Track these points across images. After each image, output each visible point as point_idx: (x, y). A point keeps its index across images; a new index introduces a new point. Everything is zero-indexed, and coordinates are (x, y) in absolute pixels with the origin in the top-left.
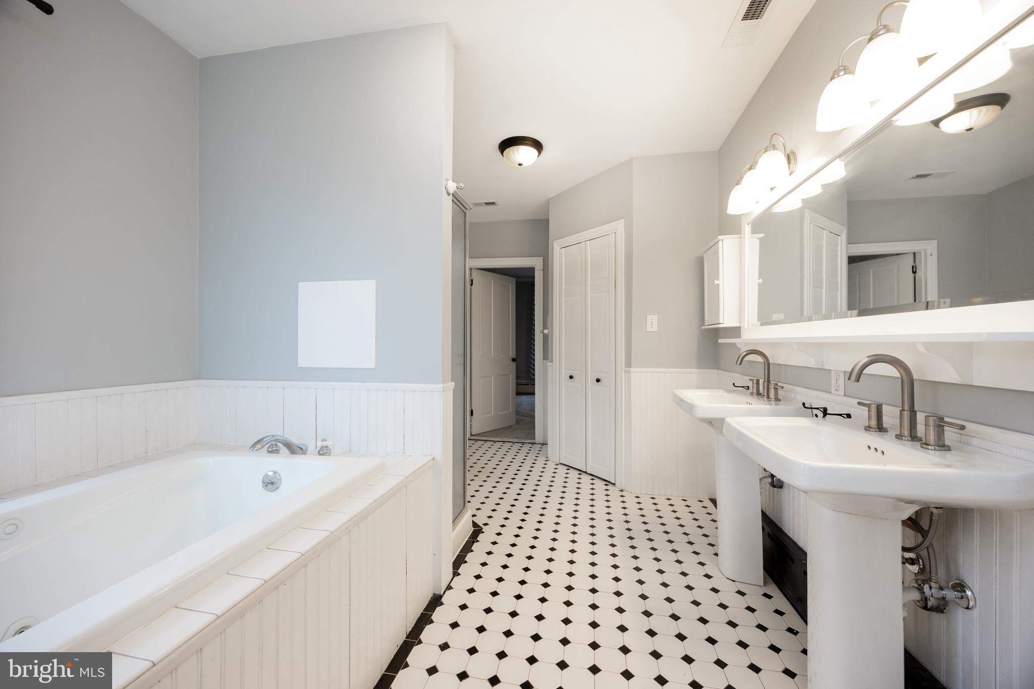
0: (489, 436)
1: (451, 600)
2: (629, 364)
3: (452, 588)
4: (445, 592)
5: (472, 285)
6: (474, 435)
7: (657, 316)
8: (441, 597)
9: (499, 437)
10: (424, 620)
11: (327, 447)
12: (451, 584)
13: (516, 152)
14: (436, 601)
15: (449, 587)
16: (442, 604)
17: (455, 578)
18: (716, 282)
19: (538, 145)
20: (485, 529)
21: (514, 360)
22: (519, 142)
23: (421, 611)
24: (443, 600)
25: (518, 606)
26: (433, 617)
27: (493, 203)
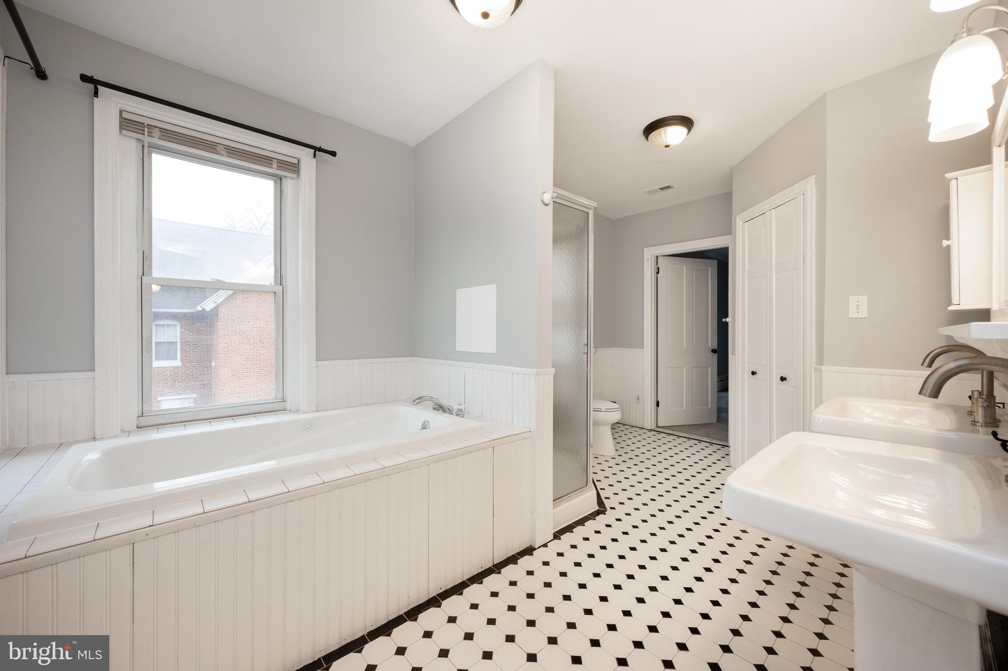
0: (676, 431)
1: (540, 555)
2: (820, 360)
3: (547, 547)
4: (540, 547)
5: (658, 273)
6: (659, 427)
7: (866, 297)
8: (535, 549)
9: (687, 433)
10: (512, 560)
11: (461, 410)
12: (548, 544)
13: (663, 134)
14: (529, 551)
15: (545, 545)
16: (532, 555)
17: (555, 540)
18: (945, 243)
19: (687, 122)
20: (609, 512)
21: (714, 351)
22: (665, 123)
23: (514, 553)
24: (534, 552)
25: (591, 582)
26: (519, 561)
27: (669, 187)
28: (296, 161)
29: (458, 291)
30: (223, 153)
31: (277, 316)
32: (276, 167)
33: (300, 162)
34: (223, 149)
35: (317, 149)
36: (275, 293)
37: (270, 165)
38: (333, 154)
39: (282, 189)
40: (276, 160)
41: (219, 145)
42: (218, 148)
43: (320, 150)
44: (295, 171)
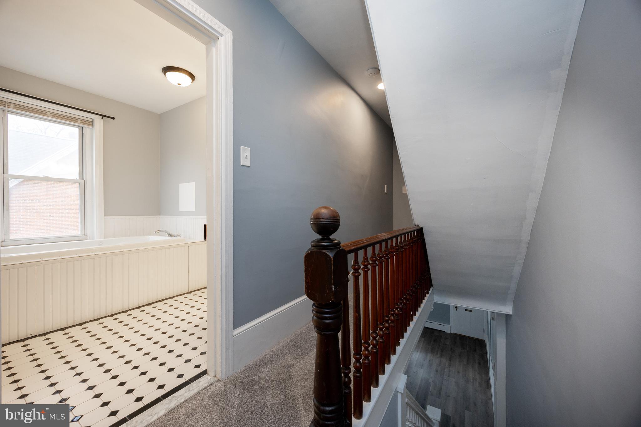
28: (91, 120)
29: (180, 185)
30: (50, 116)
31: (81, 195)
32: (80, 123)
33: (94, 120)
34: (50, 114)
35: (103, 116)
36: (79, 183)
37: (77, 122)
38: (113, 118)
39: (83, 132)
40: (80, 120)
41: (48, 112)
42: (47, 114)
43: (105, 116)
44: (91, 125)
